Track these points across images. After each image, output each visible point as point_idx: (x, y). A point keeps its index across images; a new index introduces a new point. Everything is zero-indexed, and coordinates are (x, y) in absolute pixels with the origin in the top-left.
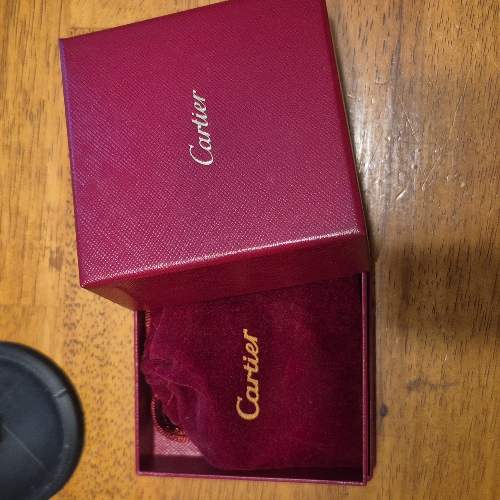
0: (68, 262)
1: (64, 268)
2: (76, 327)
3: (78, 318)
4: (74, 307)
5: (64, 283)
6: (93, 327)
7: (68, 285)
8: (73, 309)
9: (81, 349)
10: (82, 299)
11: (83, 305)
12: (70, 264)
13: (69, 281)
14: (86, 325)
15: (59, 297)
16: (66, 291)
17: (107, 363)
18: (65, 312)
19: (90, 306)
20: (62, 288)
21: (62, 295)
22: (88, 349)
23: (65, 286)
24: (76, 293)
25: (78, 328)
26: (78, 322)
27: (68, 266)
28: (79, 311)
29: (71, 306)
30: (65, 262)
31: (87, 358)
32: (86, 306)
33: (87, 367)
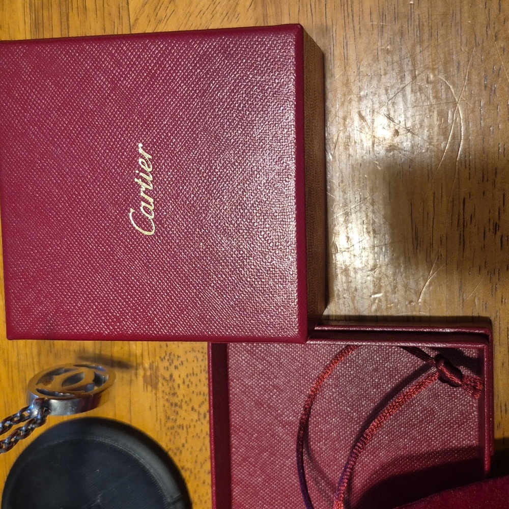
0: (164, 378)
1: (160, 385)
2: (181, 452)
3: (183, 441)
4: (176, 429)
5: (162, 402)
6: (201, 450)
7: (167, 404)
8: (176, 432)
9: (190, 477)
10: (184, 419)
11: (187, 426)
12: (167, 381)
13: (167, 400)
14: (192, 448)
15: (159, 418)
16: (165, 411)
18: (166, 435)
19: (195, 426)
20: (160, 408)
21: (161, 415)
22: (198, 476)
23: (164, 406)
24: (177, 413)
25: (183, 453)
26: (183, 446)
27: (165, 383)
28: (183, 433)
29: (173, 428)
30: (160, 379)
31: (198, 486)
32: (190, 427)
33: (199, 496)
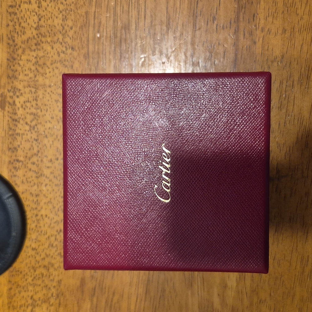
0: (10, 103)
1: (7, 108)
2: (17, 150)
3: (19, 143)
4: (15, 136)
5: (7, 118)
6: (30, 149)
7: (10, 120)
8: (15, 138)
9: (22, 166)
10: (21, 129)
11: (22, 134)
12: (11, 105)
13: (11, 117)
14: (24, 148)
15: (4, 129)
16: (9, 124)
17: (41, 175)
18: (9, 139)
19: (27, 134)
20: (6, 122)
21: (6, 128)
22: (26, 166)
23: (8, 121)
24: (17, 126)
25: (19, 151)
26: (19, 146)
27: (10, 107)
28: (19, 138)
29: (13, 135)
30: (7, 104)
31: (26, 172)
32: (24, 134)
33: (27, 178)
